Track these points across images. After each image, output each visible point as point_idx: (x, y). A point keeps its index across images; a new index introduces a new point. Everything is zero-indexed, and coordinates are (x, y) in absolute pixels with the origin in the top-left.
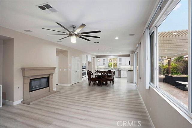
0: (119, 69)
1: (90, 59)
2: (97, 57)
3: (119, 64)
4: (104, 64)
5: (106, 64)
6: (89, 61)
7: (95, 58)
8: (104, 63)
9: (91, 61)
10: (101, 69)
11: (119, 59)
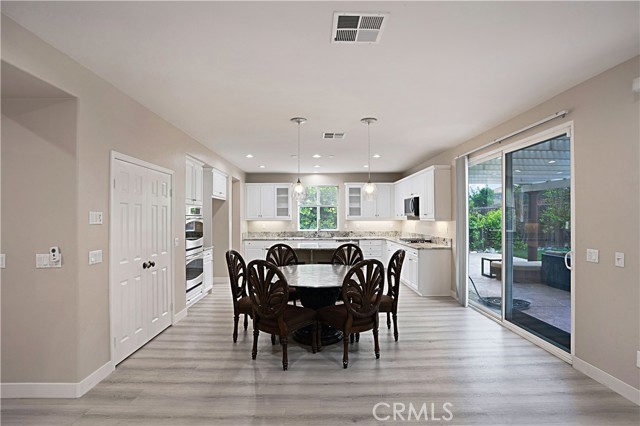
0: (347, 234)
1: (221, 188)
2: (251, 178)
3: (351, 214)
4: (283, 212)
5: (290, 212)
6: (216, 195)
7: (242, 184)
8: (283, 206)
9: (223, 197)
10: (266, 233)
11: (351, 190)
